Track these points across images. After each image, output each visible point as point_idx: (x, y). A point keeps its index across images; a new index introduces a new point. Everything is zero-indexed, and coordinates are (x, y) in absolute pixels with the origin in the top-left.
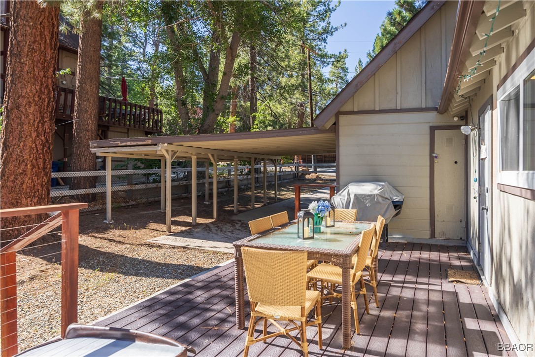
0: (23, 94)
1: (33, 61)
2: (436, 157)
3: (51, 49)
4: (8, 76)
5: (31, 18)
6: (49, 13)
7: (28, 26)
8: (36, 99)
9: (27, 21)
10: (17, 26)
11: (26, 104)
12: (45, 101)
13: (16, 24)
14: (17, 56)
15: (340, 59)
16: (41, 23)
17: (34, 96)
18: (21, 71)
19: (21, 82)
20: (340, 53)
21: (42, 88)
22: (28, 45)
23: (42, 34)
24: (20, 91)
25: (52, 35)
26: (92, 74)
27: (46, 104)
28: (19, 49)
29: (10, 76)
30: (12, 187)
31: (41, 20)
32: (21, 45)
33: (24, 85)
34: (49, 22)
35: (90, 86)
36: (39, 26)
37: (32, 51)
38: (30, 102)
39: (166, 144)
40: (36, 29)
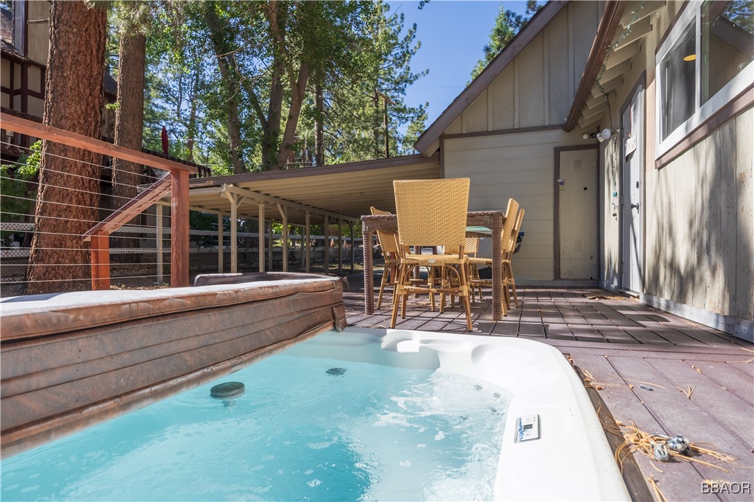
0: (67, 115)
1: (78, 76)
2: (562, 183)
3: (98, 63)
4: (48, 92)
5: (75, 23)
6: (95, 18)
7: (72, 32)
8: (82, 121)
9: (70, 27)
10: (58, 32)
11: (70, 127)
12: (91, 125)
13: (58, 30)
14: (59, 68)
15: (421, 114)
16: (86, 31)
17: (79, 117)
18: (64, 87)
19: (64, 100)
20: (421, 106)
21: (89, 109)
22: (72, 56)
23: (87, 43)
24: (62, 111)
25: (99, 45)
26: (134, 110)
27: (93, 129)
28: (61, 60)
29: (51, 93)
30: (55, 226)
31: (86, 26)
32: (64, 55)
33: (68, 104)
34: (95, 30)
35: (133, 125)
36: (84, 34)
37: (76, 63)
38: (74, 125)
39: (232, 185)
40: (81, 37)
